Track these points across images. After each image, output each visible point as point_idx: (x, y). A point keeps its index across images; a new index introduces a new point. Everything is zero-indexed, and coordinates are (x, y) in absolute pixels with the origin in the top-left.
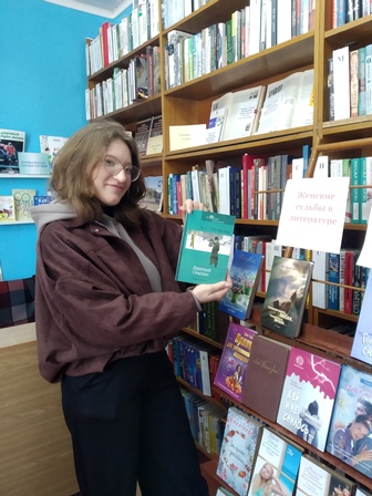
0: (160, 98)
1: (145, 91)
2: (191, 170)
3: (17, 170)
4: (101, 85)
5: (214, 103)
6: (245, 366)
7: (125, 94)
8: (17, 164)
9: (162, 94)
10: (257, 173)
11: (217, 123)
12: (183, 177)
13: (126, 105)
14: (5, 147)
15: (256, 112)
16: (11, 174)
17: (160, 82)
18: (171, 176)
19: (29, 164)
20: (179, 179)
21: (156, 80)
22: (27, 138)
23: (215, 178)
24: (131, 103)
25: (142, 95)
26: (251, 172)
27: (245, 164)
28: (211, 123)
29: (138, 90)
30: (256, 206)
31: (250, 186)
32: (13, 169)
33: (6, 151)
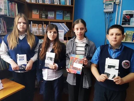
3: (129, 24)
8: (130, 22)
14: (127, 16)
16: (127, 26)
32: (128, 24)
33: (126, 18)
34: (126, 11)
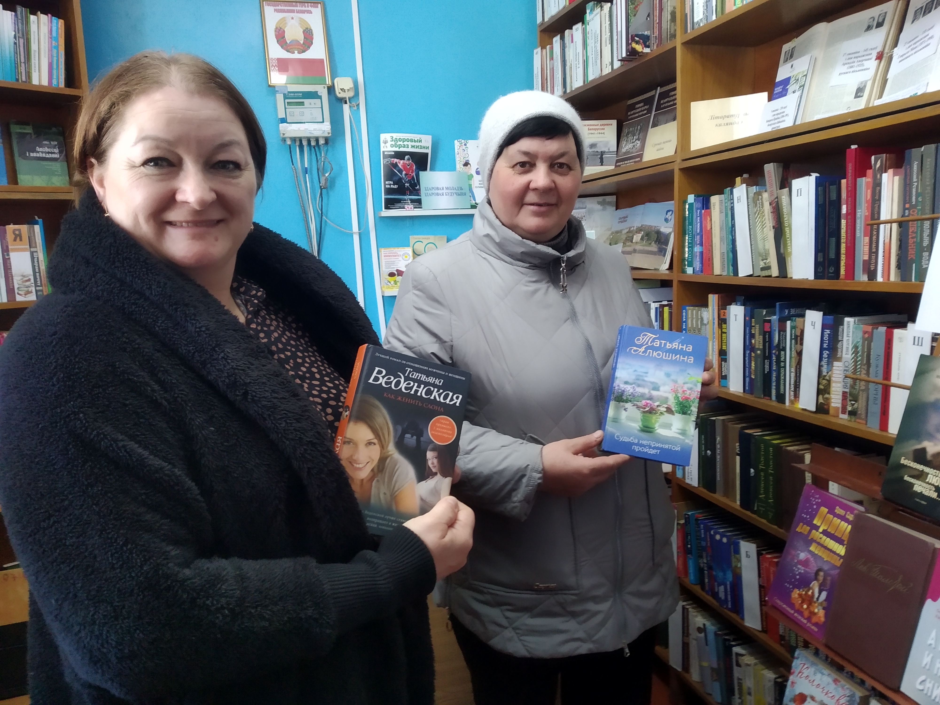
0: (673, 50)
1: (645, 40)
2: (732, 185)
3: (418, 203)
4: (562, 38)
5: (786, 47)
6: (835, 572)
7: (607, 50)
9: (678, 43)
10: (877, 185)
11: (791, 88)
12: (715, 200)
13: (607, 70)
14: (401, 163)
15: (880, 57)
16: (409, 211)
17: (673, 18)
18: (691, 198)
19: (436, 192)
20: (706, 205)
21: (667, 16)
22: (435, 146)
23: (784, 199)
24: (617, 64)
25: (639, 48)
26: (863, 183)
27: (850, 168)
28: (778, 90)
29: (631, 38)
30: (873, 252)
31: (862, 212)
32: (413, 201)
33: (400, 171)
34: (395, 135)
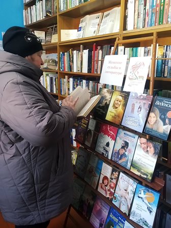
0: (57, 16)
1: (50, 13)
4: (30, 8)
5: (81, 19)
7: (41, 13)
11: (82, 29)
12: (66, 53)
15: (98, 25)
18: (61, 53)
20: (64, 55)
21: (55, 8)
24: (44, 18)
25: (49, 14)
26: (96, 52)
27: (94, 49)
28: (79, 29)
29: (47, 12)
30: (97, 68)
